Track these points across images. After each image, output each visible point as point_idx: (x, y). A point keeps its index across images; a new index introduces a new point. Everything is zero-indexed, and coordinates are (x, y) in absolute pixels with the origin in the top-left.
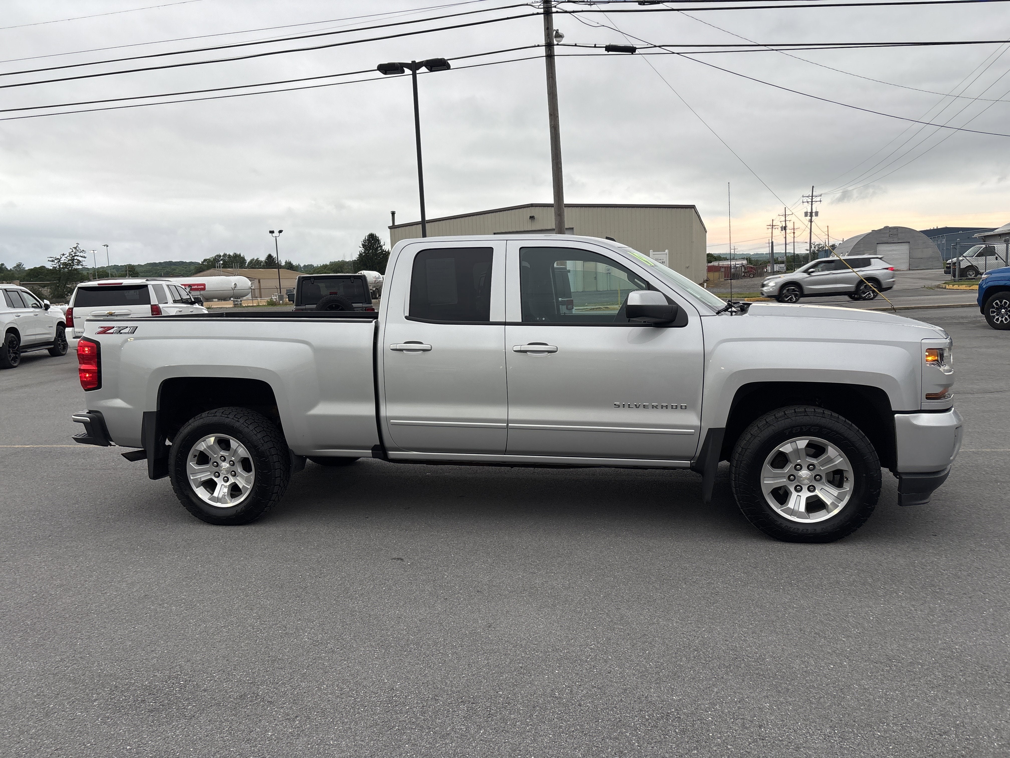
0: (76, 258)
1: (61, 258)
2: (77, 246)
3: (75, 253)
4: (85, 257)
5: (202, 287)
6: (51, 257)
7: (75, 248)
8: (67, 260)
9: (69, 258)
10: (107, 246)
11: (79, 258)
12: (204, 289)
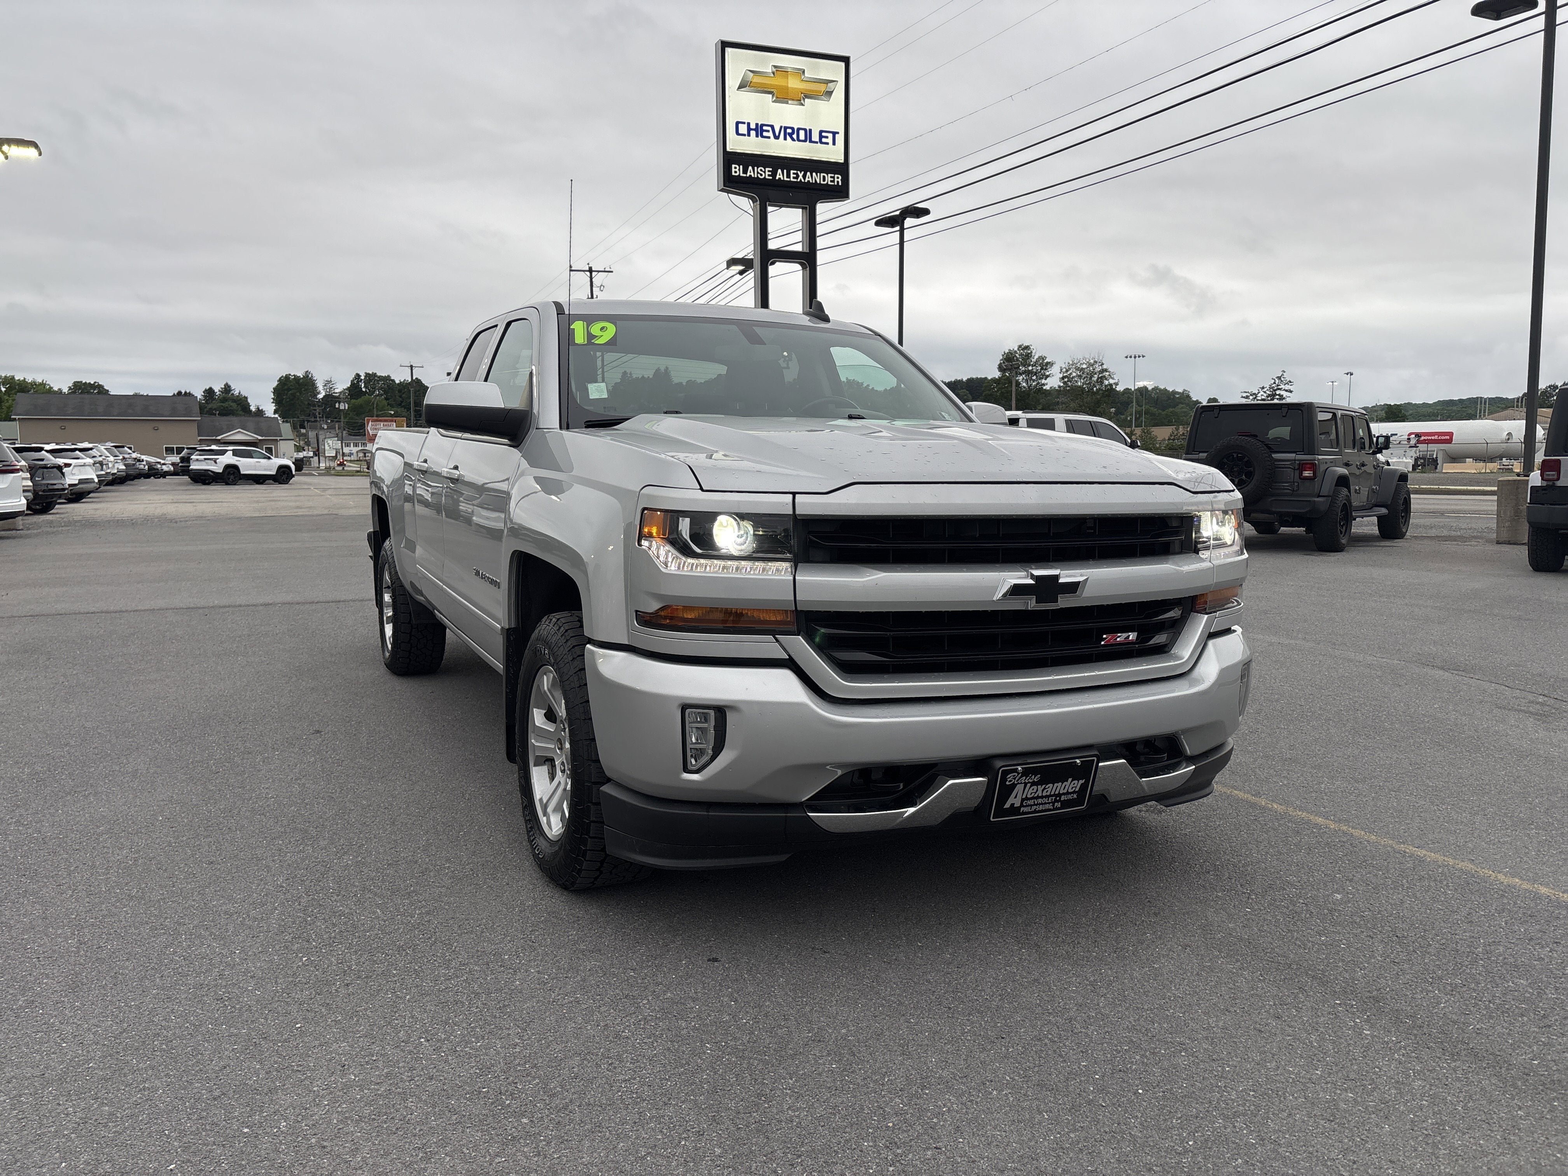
0: (1278, 392)
1: (1259, 393)
2: (1283, 375)
3: (1278, 386)
4: (1291, 392)
5: (1447, 438)
6: (1245, 392)
7: (1279, 378)
8: (1265, 395)
9: (1268, 392)
10: (1352, 374)
11: (1282, 393)
12: (1449, 441)
